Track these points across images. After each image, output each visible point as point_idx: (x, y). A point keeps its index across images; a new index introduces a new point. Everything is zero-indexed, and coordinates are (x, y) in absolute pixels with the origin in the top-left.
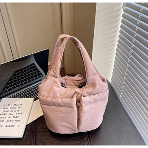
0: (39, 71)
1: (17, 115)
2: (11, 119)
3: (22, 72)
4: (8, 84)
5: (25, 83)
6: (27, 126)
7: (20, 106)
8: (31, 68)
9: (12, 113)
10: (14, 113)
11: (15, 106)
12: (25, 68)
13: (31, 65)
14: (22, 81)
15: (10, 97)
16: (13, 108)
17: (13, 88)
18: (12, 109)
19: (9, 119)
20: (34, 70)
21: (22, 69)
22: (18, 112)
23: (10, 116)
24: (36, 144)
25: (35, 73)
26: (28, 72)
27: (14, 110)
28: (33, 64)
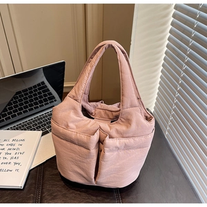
0: (50, 94)
1: (17, 156)
2: (8, 161)
3: (27, 94)
4: (5, 110)
5: (30, 110)
6: (30, 171)
7: (21, 143)
8: (39, 89)
9: (9, 152)
10: (13, 152)
11: (14, 142)
12: (31, 88)
13: (39, 85)
14: (26, 107)
15: (8, 129)
16: (11, 145)
17: (13, 117)
18: (10, 147)
19: (5, 161)
20: (44, 92)
21: (26, 90)
22: (18, 151)
23: (7, 156)
24: (41, 202)
25: (45, 95)
27: (12, 147)
28: (43, 83)
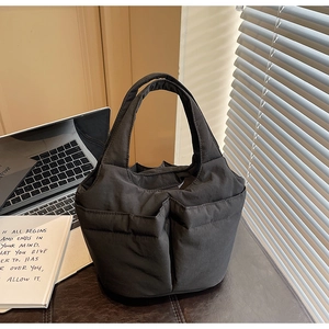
0: (86, 160)
1: (35, 255)
2: (22, 264)
3: (48, 161)
5: (52, 187)
7: (40, 234)
8: (68, 153)
9: (22, 249)
10: (29, 250)
11: (28, 235)
12: (54, 152)
13: (67, 146)
14: (46, 182)
16: (25, 238)
17: (24, 198)
18: (23, 242)
19: (17, 264)
20: (75, 157)
21: (46, 154)
22: (36, 249)
23: (18, 256)
25: (77, 163)
26: (61, 162)
27: (27, 242)
28: (74, 143)
